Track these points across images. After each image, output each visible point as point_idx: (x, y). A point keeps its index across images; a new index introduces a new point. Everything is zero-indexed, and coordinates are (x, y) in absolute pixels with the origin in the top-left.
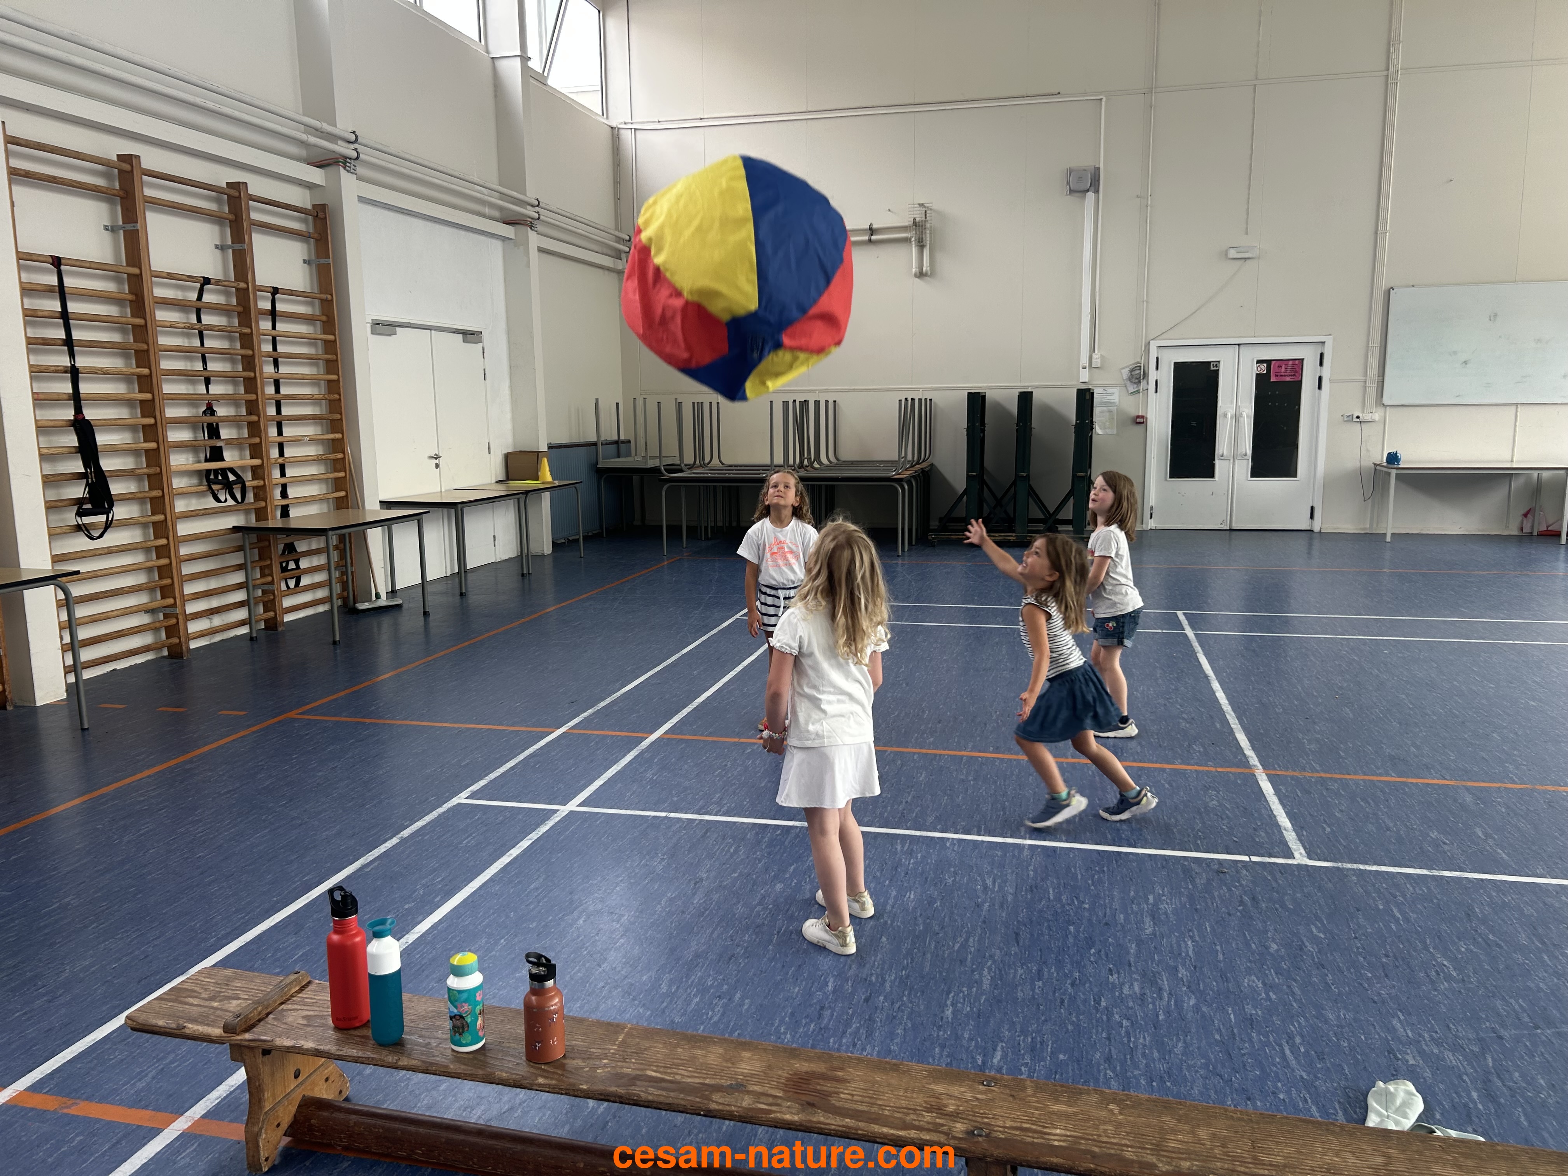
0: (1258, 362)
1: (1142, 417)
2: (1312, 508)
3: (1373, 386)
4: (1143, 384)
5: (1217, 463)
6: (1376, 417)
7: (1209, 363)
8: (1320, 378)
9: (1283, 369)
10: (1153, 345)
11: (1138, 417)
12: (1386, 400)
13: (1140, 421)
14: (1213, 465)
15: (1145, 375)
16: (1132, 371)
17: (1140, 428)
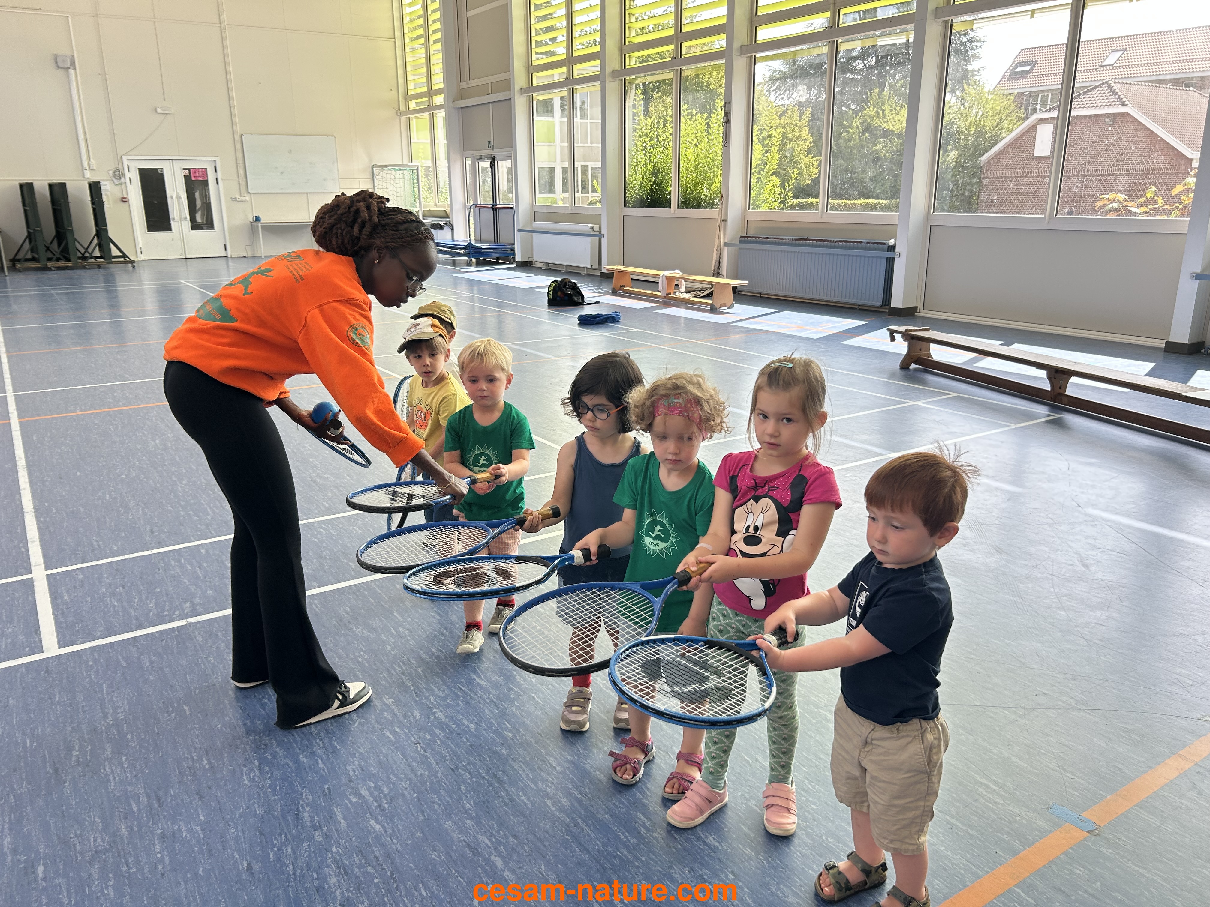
0: (184, 169)
1: (125, 198)
2: (225, 245)
3: (243, 183)
4: (123, 179)
5: (172, 223)
6: (248, 198)
7: (157, 169)
8: (217, 179)
9: (197, 174)
10: (124, 158)
11: (124, 198)
12: (250, 191)
13: (124, 200)
14: (170, 225)
15: (123, 175)
16: (114, 172)
17: (126, 204)
